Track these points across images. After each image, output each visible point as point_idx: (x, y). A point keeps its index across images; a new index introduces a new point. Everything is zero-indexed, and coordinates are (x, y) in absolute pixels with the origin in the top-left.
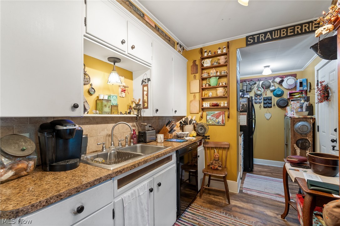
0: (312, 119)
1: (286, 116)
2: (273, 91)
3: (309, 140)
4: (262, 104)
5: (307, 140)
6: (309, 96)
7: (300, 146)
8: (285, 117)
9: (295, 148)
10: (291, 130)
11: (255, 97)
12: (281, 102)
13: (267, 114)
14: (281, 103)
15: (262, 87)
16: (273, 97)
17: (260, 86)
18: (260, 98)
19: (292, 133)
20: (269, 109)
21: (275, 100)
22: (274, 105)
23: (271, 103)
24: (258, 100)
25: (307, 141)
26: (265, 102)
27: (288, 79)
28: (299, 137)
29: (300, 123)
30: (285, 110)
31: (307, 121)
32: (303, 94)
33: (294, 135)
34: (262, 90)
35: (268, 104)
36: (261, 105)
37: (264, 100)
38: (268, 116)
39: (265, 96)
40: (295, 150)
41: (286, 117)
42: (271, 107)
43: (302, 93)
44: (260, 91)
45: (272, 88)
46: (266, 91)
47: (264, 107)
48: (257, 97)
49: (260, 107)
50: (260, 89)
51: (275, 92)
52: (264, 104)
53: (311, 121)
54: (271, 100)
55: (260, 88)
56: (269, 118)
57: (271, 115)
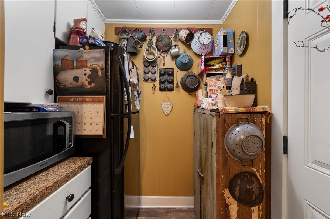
0: (264, 115)
1: (198, 107)
2: (175, 57)
3: (258, 174)
4: (157, 83)
5: (253, 175)
6: (241, 65)
7: (237, 193)
8: (195, 109)
9: (226, 201)
10: (218, 149)
11: (144, 68)
12: (188, 79)
13: (165, 103)
14: (190, 83)
15: (156, 46)
16: (176, 70)
17: (154, 45)
18: (153, 71)
19: (221, 157)
20: (169, 93)
21: (179, 75)
22: (177, 86)
23: (172, 82)
24: (150, 75)
25: (253, 178)
26: (163, 78)
27: (200, 34)
28: (236, 169)
29: (238, 129)
30: (195, 96)
31: (254, 123)
32: (228, 63)
33: (225, 162)
34: (157, 53)
35: (166, 83)
36: (154, 85)
37: (161, 75)
38: (167, 107)
39: (162, 67)
40: (227, 206)
41: (199, 111)
42: (172, 90)
43: (225, 61)
44: (153, 54)
45: (174, 51)
46: (164, 57)
47: (161, 90)
48: (149, 68)
49: (154, 89)
50: (153, 51)
51: (179, 59)
52: (161, 82)
53: (263, 120)
54: (172, 75)
55: (153, 48)
56: (168, 112)
57: (172, 105)
